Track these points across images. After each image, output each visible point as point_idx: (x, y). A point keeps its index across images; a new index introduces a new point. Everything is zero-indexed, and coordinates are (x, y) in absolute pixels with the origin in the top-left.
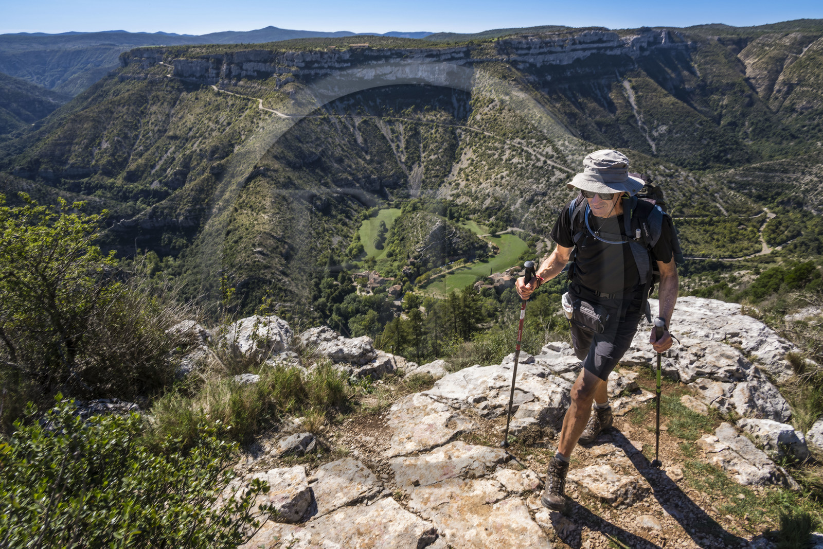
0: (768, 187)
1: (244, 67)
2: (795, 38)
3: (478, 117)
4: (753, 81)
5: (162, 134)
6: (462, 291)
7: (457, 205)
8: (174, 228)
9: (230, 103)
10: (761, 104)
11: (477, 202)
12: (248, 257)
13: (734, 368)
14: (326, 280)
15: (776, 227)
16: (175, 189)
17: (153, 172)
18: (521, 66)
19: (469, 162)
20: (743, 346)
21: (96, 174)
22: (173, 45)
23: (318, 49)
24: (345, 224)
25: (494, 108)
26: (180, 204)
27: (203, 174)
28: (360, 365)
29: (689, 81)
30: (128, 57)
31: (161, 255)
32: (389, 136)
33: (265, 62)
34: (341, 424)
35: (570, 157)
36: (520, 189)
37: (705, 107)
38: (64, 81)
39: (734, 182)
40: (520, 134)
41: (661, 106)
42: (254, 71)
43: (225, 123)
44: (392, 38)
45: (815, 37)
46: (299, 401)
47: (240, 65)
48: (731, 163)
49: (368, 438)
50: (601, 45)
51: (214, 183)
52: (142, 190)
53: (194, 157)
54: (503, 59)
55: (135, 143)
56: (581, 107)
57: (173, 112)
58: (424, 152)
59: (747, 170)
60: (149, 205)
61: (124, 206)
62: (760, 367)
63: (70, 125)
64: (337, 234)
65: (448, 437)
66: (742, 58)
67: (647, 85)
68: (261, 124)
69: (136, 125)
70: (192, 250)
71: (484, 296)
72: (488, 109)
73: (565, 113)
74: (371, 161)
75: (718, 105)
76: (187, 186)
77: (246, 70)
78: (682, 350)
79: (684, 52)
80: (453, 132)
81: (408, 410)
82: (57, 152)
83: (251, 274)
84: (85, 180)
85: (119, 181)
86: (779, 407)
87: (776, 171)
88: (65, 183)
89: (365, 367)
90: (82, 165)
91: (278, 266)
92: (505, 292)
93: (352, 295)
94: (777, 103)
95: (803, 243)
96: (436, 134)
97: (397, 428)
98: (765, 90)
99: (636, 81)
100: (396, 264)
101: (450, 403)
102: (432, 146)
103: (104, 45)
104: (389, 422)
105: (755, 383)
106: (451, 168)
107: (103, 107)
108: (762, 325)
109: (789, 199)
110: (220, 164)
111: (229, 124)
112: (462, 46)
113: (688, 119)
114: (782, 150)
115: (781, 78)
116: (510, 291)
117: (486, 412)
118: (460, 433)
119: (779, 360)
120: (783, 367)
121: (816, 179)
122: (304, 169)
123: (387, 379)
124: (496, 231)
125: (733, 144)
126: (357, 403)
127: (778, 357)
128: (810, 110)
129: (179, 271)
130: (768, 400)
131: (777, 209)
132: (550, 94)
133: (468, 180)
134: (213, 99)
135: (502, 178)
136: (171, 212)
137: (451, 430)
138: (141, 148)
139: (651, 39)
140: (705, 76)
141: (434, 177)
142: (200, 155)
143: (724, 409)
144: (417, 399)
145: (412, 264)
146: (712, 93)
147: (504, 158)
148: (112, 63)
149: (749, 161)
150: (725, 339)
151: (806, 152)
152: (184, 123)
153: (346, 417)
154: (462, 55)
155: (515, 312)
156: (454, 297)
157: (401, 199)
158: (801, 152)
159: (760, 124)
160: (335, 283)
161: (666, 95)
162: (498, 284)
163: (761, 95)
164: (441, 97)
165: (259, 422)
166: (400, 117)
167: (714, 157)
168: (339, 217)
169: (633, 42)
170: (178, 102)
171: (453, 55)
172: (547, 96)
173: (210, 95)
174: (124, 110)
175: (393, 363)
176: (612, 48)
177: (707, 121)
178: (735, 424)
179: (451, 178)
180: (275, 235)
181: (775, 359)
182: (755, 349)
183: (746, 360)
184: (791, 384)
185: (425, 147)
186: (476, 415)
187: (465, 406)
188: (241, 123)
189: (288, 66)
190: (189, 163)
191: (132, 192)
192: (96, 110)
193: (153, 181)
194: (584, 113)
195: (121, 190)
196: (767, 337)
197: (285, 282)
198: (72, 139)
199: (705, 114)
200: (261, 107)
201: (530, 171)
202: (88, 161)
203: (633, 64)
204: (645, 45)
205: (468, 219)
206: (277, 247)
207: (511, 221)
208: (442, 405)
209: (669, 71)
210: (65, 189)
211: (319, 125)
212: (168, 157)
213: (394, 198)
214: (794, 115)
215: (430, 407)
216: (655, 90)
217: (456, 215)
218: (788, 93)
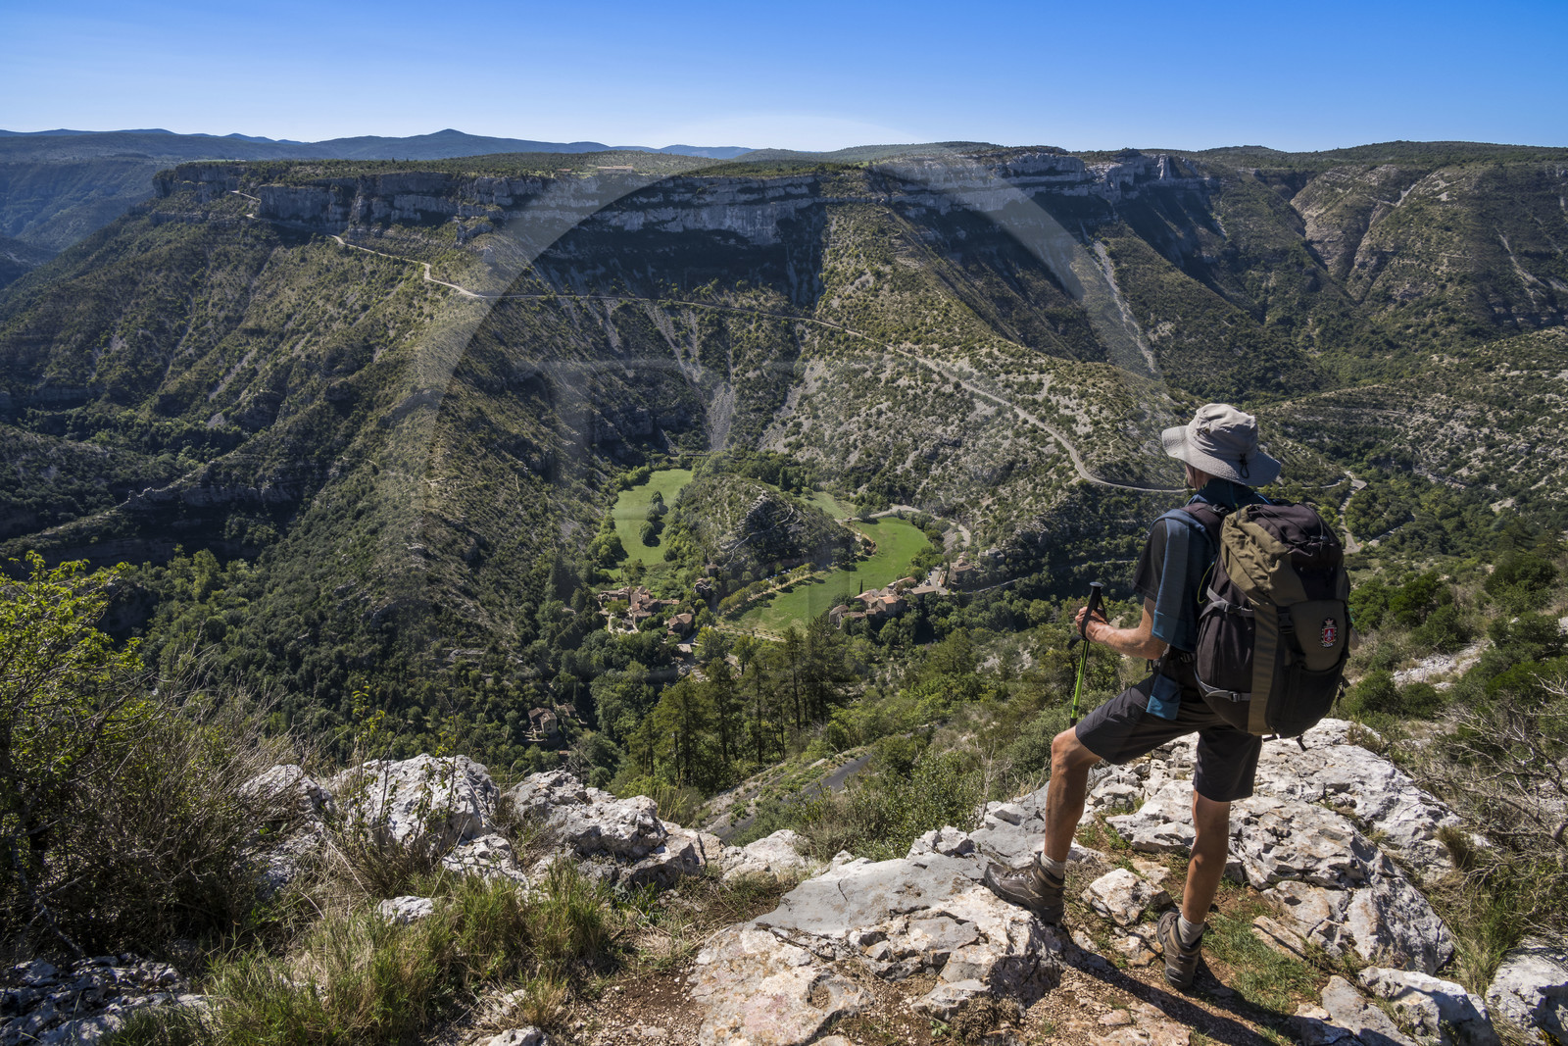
0: (1351, 432)
1: (397, 203)
2: (1387, 175)
3: (836, 303)
4: (1318, 247)
5: (233, 325)
6: (809, 627)
7: (797, 464)
8: (250, 505)
9: (368, 269)
10: (1334, 287)
11: (834, 458)
12: (397, 560)
13: (1347, 860)
14: (547, 605)
15: (1368, 505)
16: (256, 430)
17: (213, 396)
18: (912, 212)
19: (819, 383)
20: (1358, 811)
21: (97, 400)
22: (260, 159)
23: (538, 173)
24: (586, 498)
25: (863, 286)
26: (264, 459)
27: (311, 402)
28: (632, 859)
29: (1210, 245)
30: (171, 180)
31: (224, 557)
32: (670, 334)
33: (437, 194)
34: (599, 997)
35: (1003, 376)
36: (912, 435)
37: (1238, 291)
38: (41, 221)
39: (1293, 424)
40: (912, 335)
41: (1162, 287)
42: (416, 211)
43: (357, 307)
44: (677, 157)
45: (1421, 172)
46: (513, 951)
47: (389, 200)
48: (1287, 391)
49: (653, 1031)
50: (1053, 179)
51: (334, 418)
52: (189, 431)
53: (295, 369)
54: (879, 200)
55: (177, 341)
56: (1021, 287)
57: (256, 283)
58: (735, 365)
59: (1314, 402)
60: (202, 460)
61: (151, 462)
62: (1391, 852)
63: (49, 305)
64: (571, 517)
65: (813, 1027)
66: (1298, 208)
67: (1136, 250)
68: (426, 310)
69: (182, 307)
70: (286, 547)
71: (849, 633)
72: (853, 288)
73: (992, 297)
74: (637, 380)
75: (1260, 288)
76: (280, 423)
77: (401, 209)
78: (1248, 822)
79: (1199, 194)
80: (788, 329)
81: (731, 962)
82: (21, 357)
83: (403, 593)
84: (75, 411)
85: (143, 415)
86: (1432, 935)
87: (1364, 405)
88: (34, 417)
89: (642, 864)
90: (69, 382)
91: (456, 578)
92: (888, 625)
93: (597, 633)
94: (1360, 286)
95: (1415, 534)
96: (757, 332)
97: (709, 1005)
98: (1339, 262)
99: (1116, 243)
100: (683, 573)
101: (814, 945)
102: (750, 355)
103: (125, 155)
104: (695, 991)
105: (1385, 888)
106: (786, 395)
107: (118, 273)
108: (1388, 768)
109: (1388, 455)
110: (344, 383)
111: (365, 308)
112: (805, 174)
113: (1210, 312)
114: (1372, 367)
115: (1366, 242)
116: (897, 625)
117: (885, 965)
118: (837, 1016)
119: (1425, 839)
120: (1433, 853)
121: (1432, 419)
122: (509, 393)
123: (687, 887)
124: (869, 511)
125: (1288, 357)
126: (630, 950)
127: (1422, 834)
128: (1417, 299)
129: (258, 588)
130: (1412, 923)
131: (1368, 473)
132: (964, 262)
133: (816, 417)
134: (336, 261)
135: (880, 413)
136: (246, 475)
137: (819, 1012)
138: (191, 350)
139: (1141, 171)
140: (1235, 237)
141: (754, 411)
142: (307, 365)
143: (1333, 948)
144: (749, 939)
145: (715, 573)
146: (1249, 267)
147: (883, 377)
148: (139, 189)
149: (1316, 387)
150: (1324, 796)
151: (1413, 372)
152: (277, 306)
153: (609, 981)
154: (804, 190)
155: (906, 663)
156: (793, 639)
157: (691, 452)
158: (1405, 373)
159: (1332, 322)
160: (565, 610)
161: (1169, 269)
162: (874, 611)
163: (1332, 271)
164: (767, 264)
165: (431, 1004)
166: (691, 300)
167: (1257, 379)
168: (574, 485)
169: (1108, 175)
170: (266, 266)
171: (788, 189)
172: (959, 267)
173: (330, 253)
174: (160, 279)
175: (698, 852)
176: (1072, 185)
177: (1242, 316)
178: (1356, 977)
179: (785, 413)
180: (450, 518)
181: (1417, 838)
182: (1380, 816)
183: (1366, 841)
184: (1451, 887)
185: (737, 356)
186: (866, 972)
187: (843, 953)
188: (389, 306)
189: (481, 203)
190: (284, 380)
191: (168, 435)
192: (103, 278)
193: (212, 414)
194: (1027, 299)
195: (147, 431)
196: (1399, 791)
197: (468, 609)
198: (53, 333)
199: (1238, 303)
200: (427, 277)
201: (930, 401)
202: (83, 375)
203: (1111, 214)
204: (1130, 180)
205: (818, 489)
206: (455, 542)
207: (895, 494)
208: (799, 950)
209: (1174, 227)
210: (33, 429)
211: (538, 313)
212: (243, 368)
213: (678, 450)
214: (1391, 308)
215: (774, 956)
216: (1150, 260)
217: (795, 481)
218: (1379, 268)
